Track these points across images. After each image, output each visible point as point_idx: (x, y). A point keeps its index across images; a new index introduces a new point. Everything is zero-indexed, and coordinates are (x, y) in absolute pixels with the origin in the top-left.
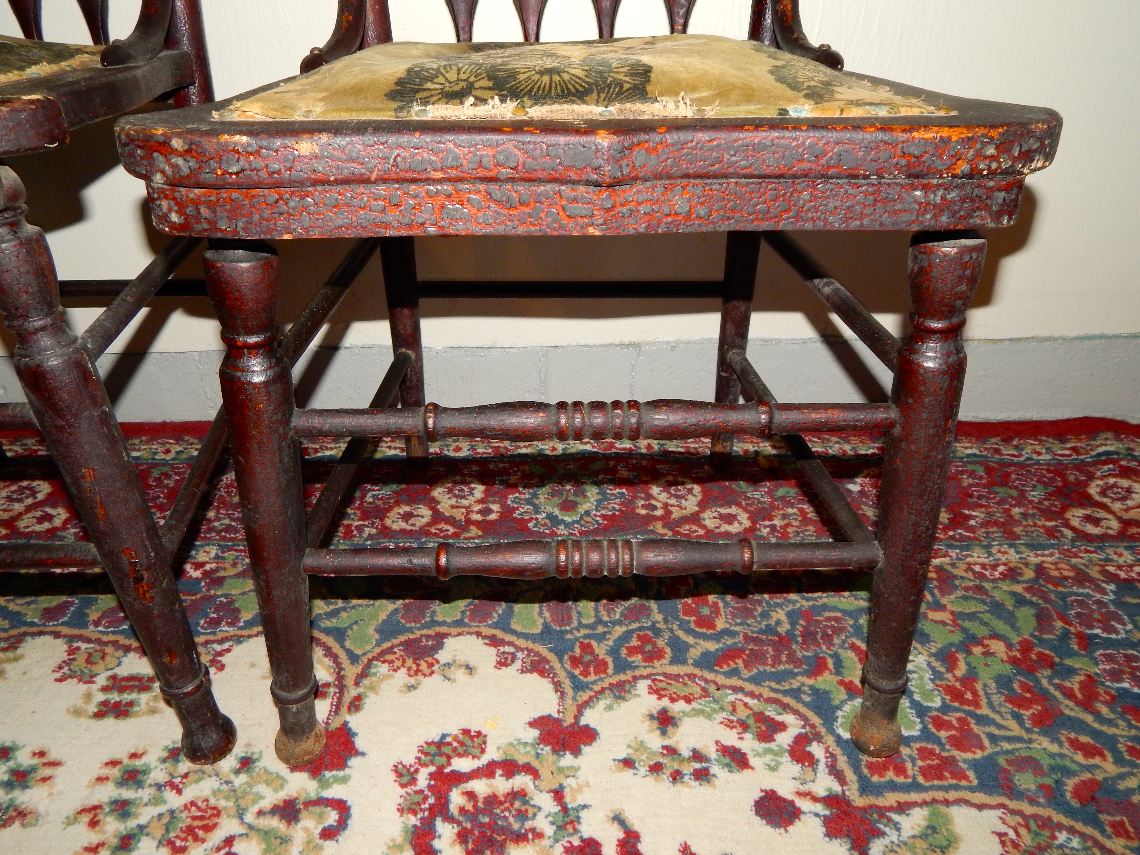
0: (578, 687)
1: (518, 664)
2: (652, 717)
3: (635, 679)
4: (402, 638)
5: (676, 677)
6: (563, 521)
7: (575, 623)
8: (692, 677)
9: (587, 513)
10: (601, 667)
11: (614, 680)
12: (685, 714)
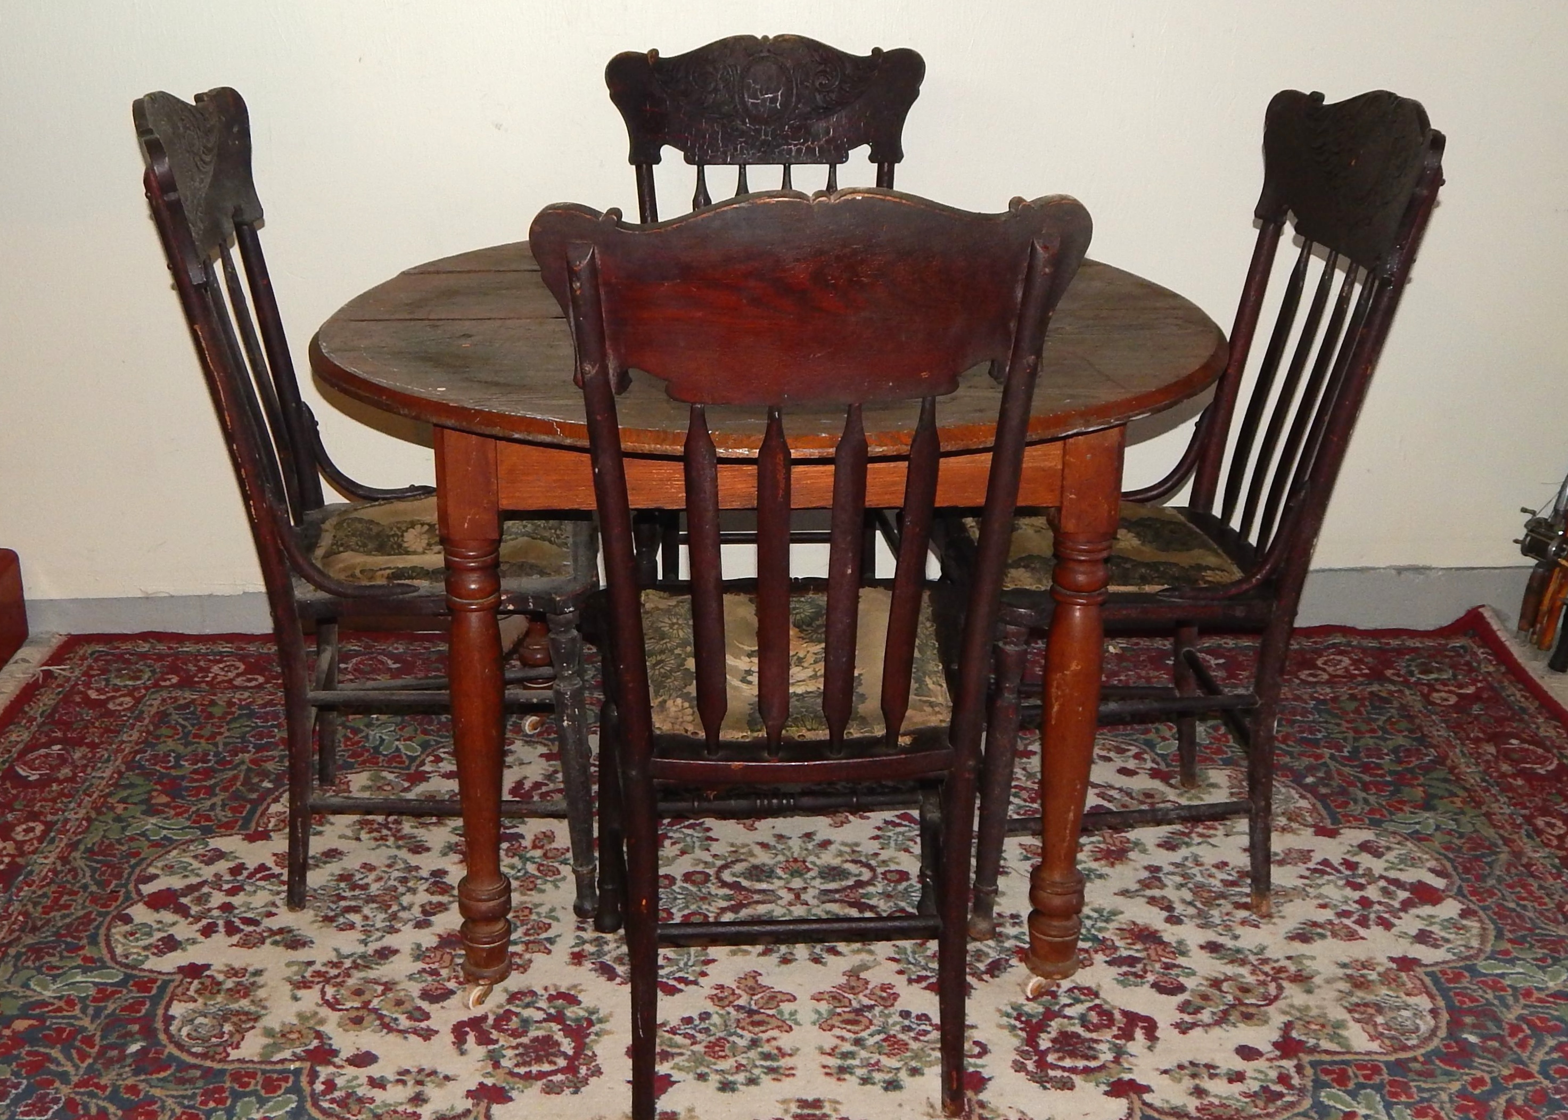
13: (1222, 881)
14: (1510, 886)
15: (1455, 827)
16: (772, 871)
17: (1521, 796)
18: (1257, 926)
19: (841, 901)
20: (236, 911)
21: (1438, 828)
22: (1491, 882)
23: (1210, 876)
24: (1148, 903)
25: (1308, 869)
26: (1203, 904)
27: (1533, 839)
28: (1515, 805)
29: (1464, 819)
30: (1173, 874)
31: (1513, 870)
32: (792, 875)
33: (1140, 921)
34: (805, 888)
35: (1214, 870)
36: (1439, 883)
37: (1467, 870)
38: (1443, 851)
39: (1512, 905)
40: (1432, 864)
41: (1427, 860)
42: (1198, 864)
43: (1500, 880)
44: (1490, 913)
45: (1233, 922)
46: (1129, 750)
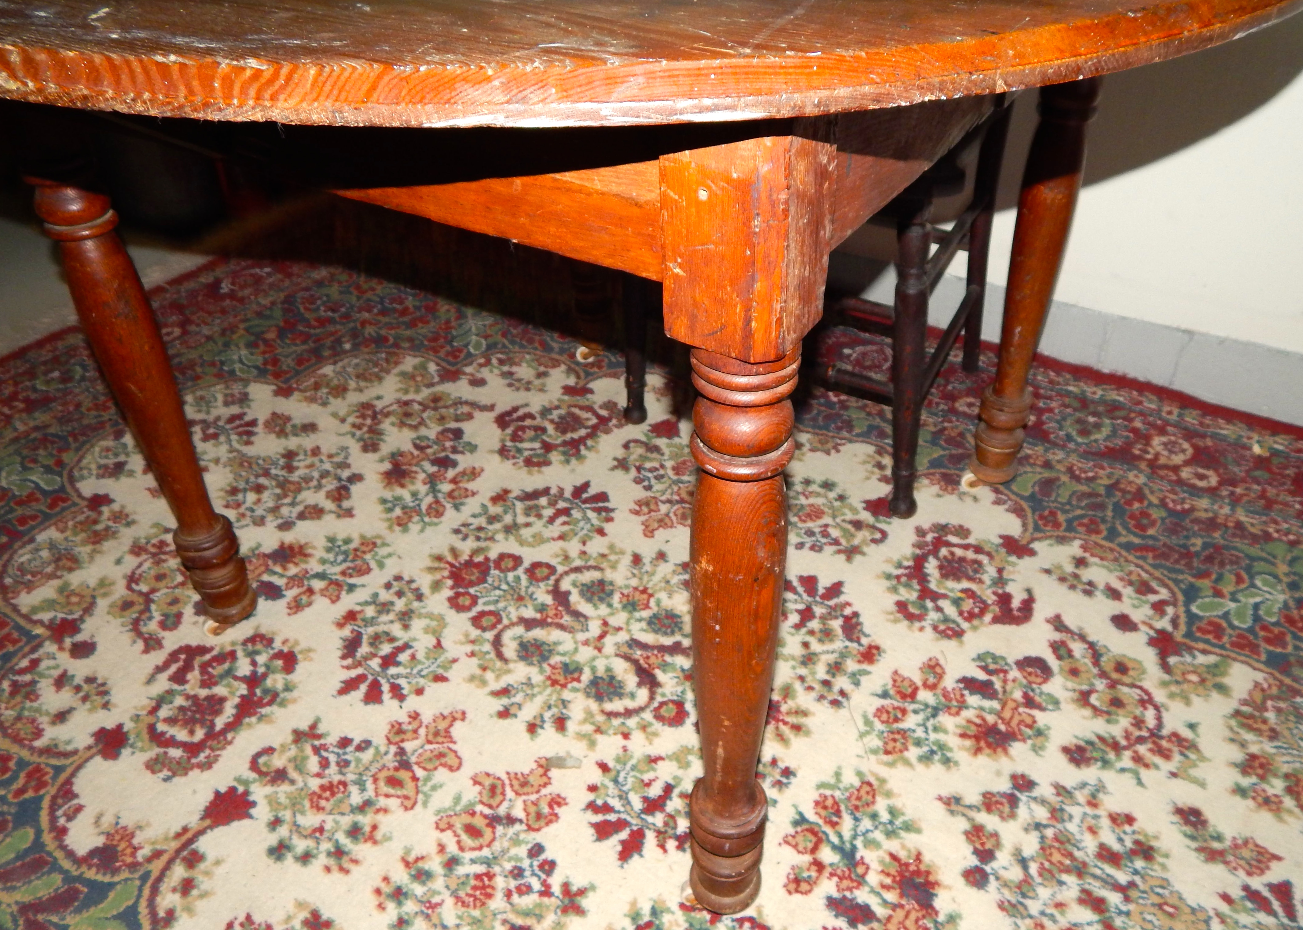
0: (1037, 528)
1: (1006, 506)
2: (1074, 558)
3: (1075, 538)
4: (943, 470)
5: (1102, 547)
6: (1075, 441)
7: (1053, 498)
8: (1112, 550)
9: (1096, 441)
10: (1057, 525)
11: (1061, 534)
12: (1096, 564)
13: (1102, 846)
16: (611, 594)
19: (635, 662)
23: (1093, 831)
24: (967, 833)
25: (1246, 888)
26: (1042, 871)
30: (1043, 802)
32: (624, 607)
33: (927, 857)
34: (619, 629)
35: (1105, 822)
42: (1093, 803)
45: (1055, 921)
46: (1155, 592)
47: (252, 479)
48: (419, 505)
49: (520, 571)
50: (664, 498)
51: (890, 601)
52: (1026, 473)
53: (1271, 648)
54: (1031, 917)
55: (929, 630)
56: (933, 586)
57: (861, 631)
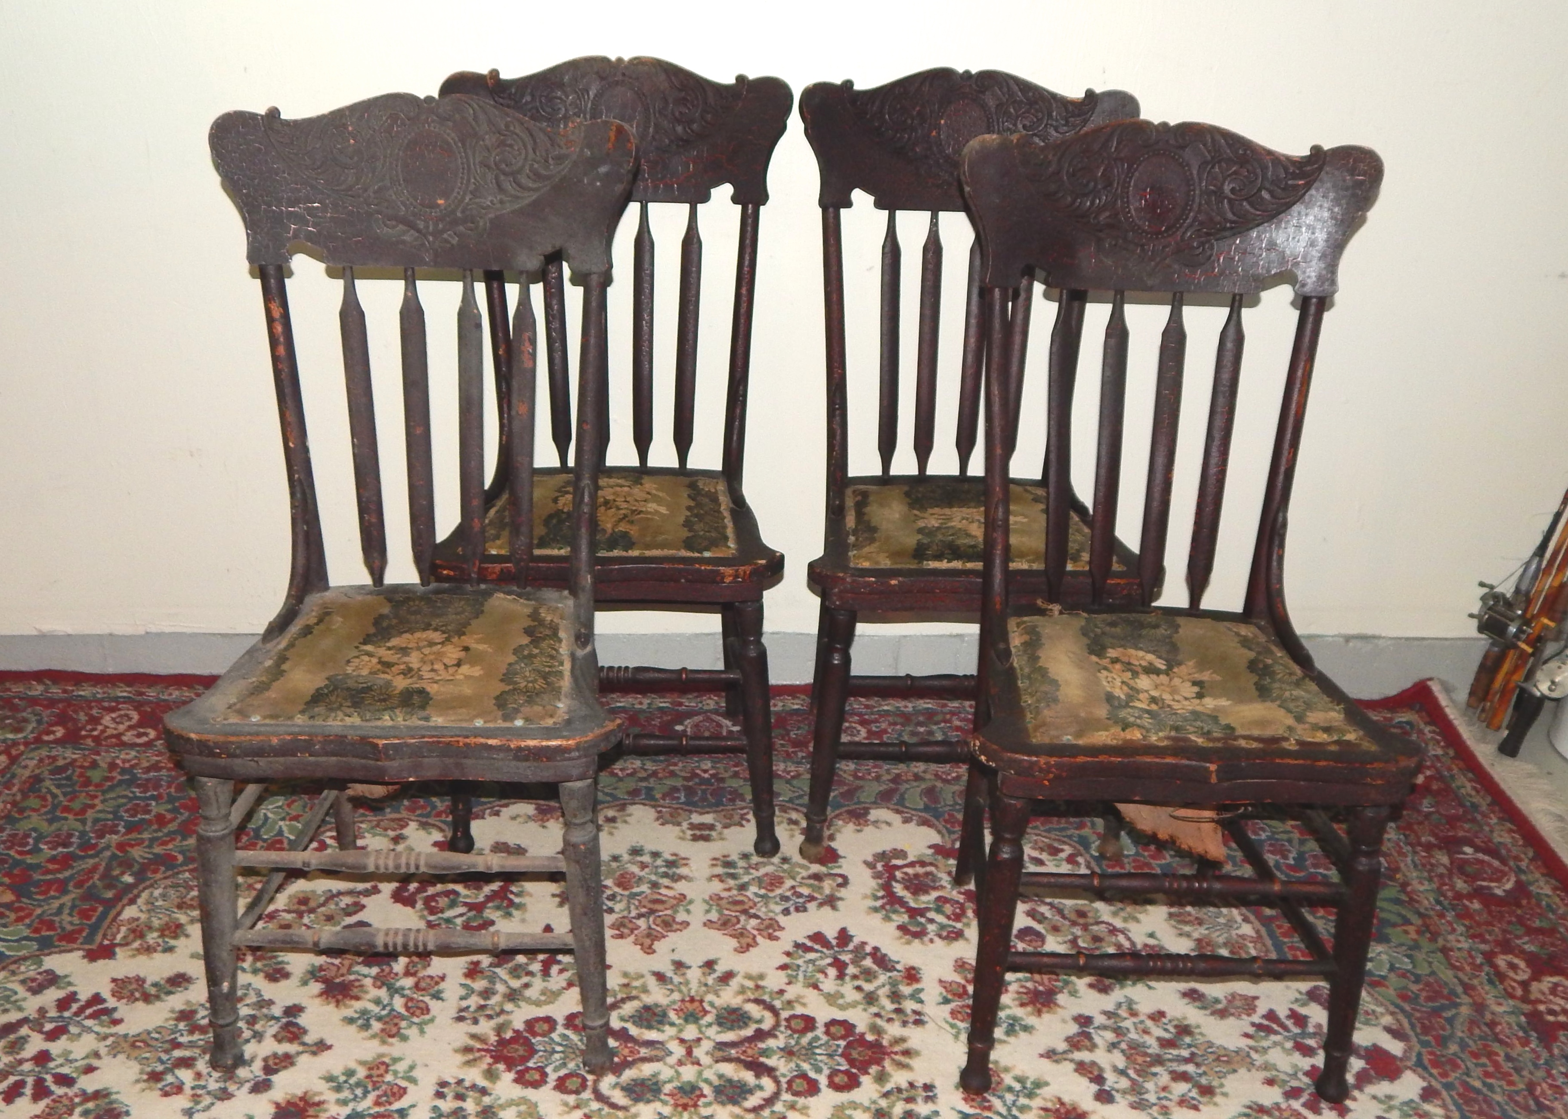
13: (1159, 1039)
14: (1475, 1055)
15: (1410, 967)
16: (664, 1015)
17: (1479, 924)
18: (1196, 1108)
19: (738, 1060)
20: (51, 1065)
21: (1392, 968)
22: (1453, 1048)
23: (1146, 1032)
24: (1076, 1070)
25: (1253, 1024)
26: (1137, 1072)
27: (1495, 987)
28: (1473, 937)
29: (1420, 956)
30: (1105, 1028)
31: (1477, 1031)
32: (686, 1020)
33: (1066, 1099)
34: (699, 1040)
35: (1149, 1023)
36: (1395, 1047)
37: (1426, 1030)
38: (1399, 1001)
39: (1477, 1084)
40: (1387, 1020)
41: (1382, 1014)
42: (1133, 1013)
43: (1463, 1045)
44: (1453, 1093)
45: (1170, 1100)
46: (1062, 850)
47: (165, 1057)
48: (393, 1010)
49: (560, 1029)
50: (634, 913)
51: (891, 928)
52: (907, 789)
53: (1159, 862)
54: (1155, 1105)
55: (936, 939)
56: (913, 904)
57: (890, 960)
